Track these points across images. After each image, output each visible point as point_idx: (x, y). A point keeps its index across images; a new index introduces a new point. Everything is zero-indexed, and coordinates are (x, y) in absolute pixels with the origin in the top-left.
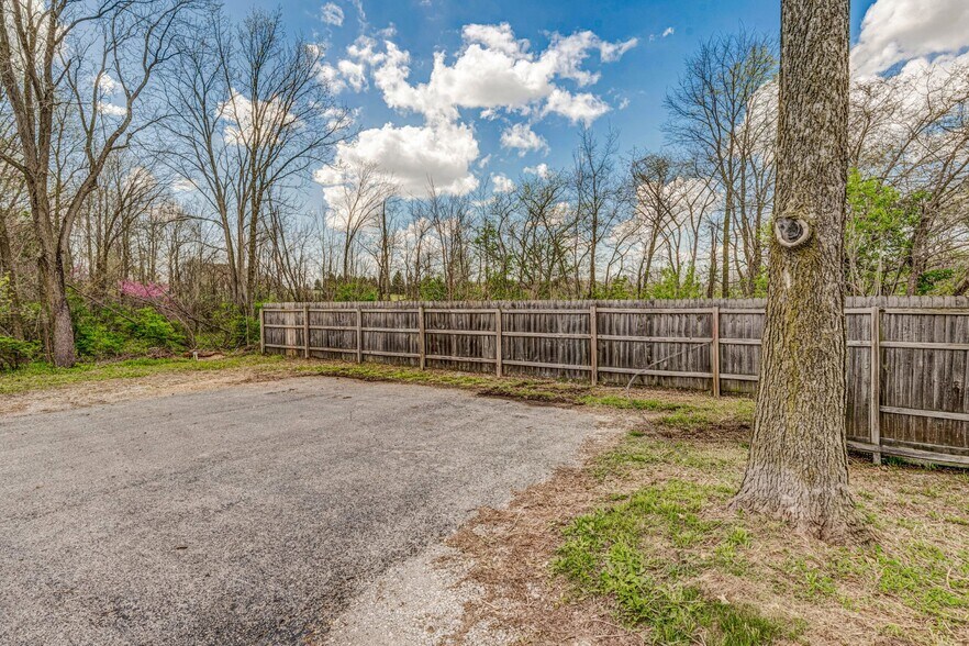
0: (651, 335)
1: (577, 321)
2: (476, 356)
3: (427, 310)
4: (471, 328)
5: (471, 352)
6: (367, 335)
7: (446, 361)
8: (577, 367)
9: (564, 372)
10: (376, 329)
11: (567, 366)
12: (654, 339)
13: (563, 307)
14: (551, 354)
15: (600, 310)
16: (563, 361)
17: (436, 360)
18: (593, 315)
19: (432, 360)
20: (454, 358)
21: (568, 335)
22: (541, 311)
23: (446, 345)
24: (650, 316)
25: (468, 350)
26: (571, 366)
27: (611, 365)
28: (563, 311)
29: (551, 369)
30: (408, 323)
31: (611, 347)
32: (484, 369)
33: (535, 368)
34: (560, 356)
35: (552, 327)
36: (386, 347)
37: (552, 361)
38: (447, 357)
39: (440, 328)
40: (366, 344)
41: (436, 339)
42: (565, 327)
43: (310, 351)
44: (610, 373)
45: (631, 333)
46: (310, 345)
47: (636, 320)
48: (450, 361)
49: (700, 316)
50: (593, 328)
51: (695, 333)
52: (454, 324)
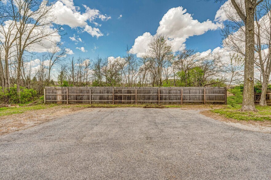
0: (170, 94)
1: (155, 91)
2: (129, 100)
3: (115, 89)
4: (128, 93)
5: (128, 99)
6: (93, 96)
7: (120, 102)
8: (155, 101)
9: (152, 102)
10: (96, 94)
11: (153, 101)
12: (171, 95)
13: (152, 88)
14: (149, 99)
15: (160, 89)
16: (152, 100)
17: (117, 102)
18: (159, 90)
19: (116, 102)
20: (123, 101)
21: (153, 94)
22: (147, 89)
23: (120, 98)
24: (170, 90)
25: (127, 99)
26: (154, 101)
27: (162, 100)
28: (152, 89)
29: (149, 102)
30: (108, 92)
31: (162, 96)
32: (132, 103)
33: (145, 102)
34: (151, 99)
35: (149, 93)
36: (100, 99)
37: (149, 100)
38: (121, 101)
39: (119, 94)
40: (93, 99)
41: (117, 96)
42: (152, 93)
43: (69, 102)
44: (162, 102)
45: (166, 93)
46: (68, 100)
47: (167, 91)
48: (121, 102)
49: (179, 90)
50: (159, 93)
51: (178, 93)
52: (123, 92)
